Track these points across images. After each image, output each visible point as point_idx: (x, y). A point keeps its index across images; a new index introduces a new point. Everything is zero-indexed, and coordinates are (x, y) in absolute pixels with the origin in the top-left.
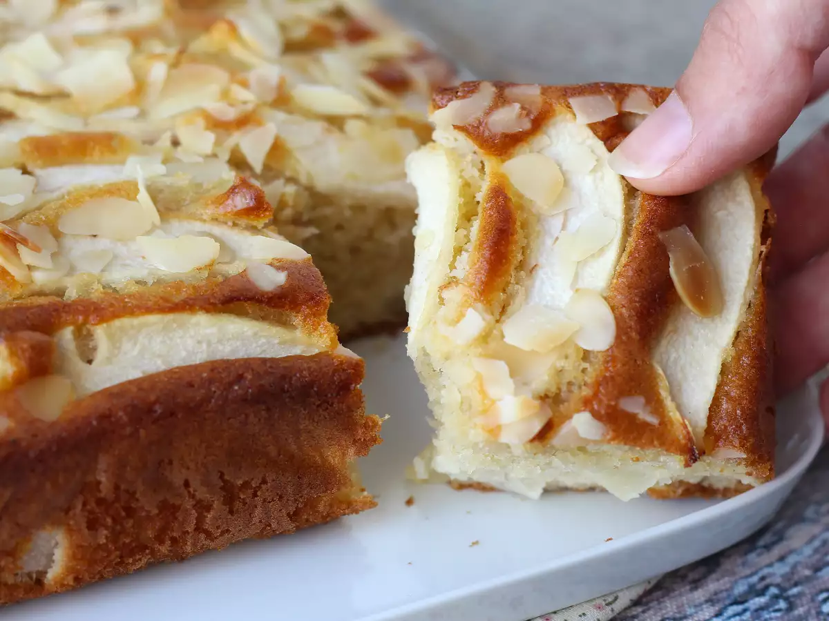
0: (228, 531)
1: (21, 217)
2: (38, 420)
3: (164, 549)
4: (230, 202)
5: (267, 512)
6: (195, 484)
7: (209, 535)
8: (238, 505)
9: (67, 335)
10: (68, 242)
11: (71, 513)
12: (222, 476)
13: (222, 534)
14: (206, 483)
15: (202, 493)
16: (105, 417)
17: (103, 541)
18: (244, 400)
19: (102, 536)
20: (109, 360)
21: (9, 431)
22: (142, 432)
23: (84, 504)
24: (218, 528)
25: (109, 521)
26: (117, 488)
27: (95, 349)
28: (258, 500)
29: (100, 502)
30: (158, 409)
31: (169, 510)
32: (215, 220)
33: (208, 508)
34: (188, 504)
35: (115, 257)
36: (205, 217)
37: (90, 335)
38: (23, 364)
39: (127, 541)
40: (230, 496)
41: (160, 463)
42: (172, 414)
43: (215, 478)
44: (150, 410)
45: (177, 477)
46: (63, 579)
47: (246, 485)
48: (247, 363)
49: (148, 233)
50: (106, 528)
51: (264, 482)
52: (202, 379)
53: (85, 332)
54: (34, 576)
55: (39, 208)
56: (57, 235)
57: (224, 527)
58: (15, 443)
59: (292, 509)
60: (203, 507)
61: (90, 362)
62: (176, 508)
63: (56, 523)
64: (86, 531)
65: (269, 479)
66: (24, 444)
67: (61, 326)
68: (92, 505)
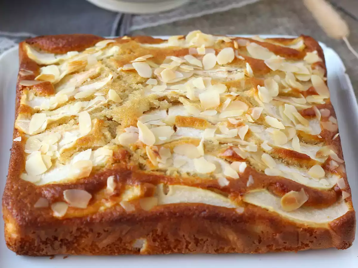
0: (195, 250)
1: (163, 144)
2: (143, 210)
3: (176, 251)
4: (225, 153)
5: (207, 248)
6: (186, 236)
7: (189, 250)
8: (199, 244)
9: (161, 186)
10: (175, 155)
11: (148, 236)
12: (194, 236)
13: (193, 251)
14: (189, 237)
15: (188, 239)
16: (162, 213)
17: (157, 245)
18: (204, 218)
19: (157, 244)
20: (171, 195)
21: (133, 212)
22: (172, 220)
23: (153, 235)
24: (192, 249)
25: (159, 241)
26: (162, 233)
27: (168, 191)
28: (205, 244)
29: (157, 235)
30: (178, 214)
31: (178, 241)
32: (220, 157)
33: (190, 243)
34: (184, 241)
35: (187, 163)
36: (218, 156)
37: (168, 187)
38: (143, 193)
39: (165, 247)
40: (197, 242)
41: (176, 229)
42: (182, 217)
43: (192, 236)
44: (175, 214)
45: (181, 233)
46: (144, 252)
47: (202, 240)
48: (209, 206)
49: (198, 158)
50: (158, 242)
51: (207, 240)
52: (193, 208)
53: (167, 186)
54: (138, 249)
55: (170, 142)
56: (172, 152)
57: (195, 249)
58: (134, 215)
59: (216, 249)
60: (188, 243)
61: (166, 194)
62: (180, 241)
63: (144, 237)
64: (152, 241)
65: (209, 240)
66: (136, 216)
67: (160, 183)
68: (154, 236)
